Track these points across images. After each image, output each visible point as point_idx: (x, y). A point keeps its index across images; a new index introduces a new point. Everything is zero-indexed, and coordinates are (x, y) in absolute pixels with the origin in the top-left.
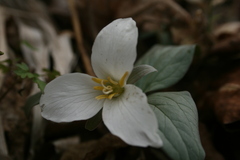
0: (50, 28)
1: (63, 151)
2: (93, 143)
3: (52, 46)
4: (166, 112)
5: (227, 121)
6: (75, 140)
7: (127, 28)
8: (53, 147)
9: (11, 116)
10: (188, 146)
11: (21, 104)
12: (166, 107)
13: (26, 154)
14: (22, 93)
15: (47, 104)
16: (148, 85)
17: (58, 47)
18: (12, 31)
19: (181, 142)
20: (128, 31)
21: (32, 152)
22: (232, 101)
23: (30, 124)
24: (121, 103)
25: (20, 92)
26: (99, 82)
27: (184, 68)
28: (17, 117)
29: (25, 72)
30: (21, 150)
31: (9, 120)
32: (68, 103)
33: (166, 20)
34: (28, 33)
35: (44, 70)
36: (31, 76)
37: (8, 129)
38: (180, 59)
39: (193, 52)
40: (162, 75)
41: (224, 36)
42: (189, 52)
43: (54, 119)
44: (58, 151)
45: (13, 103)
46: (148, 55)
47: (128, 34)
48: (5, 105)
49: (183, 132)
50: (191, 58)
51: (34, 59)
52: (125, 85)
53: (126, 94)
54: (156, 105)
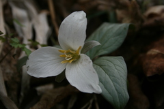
1: (42, 93)
2: (62, 88)
3: (34, 21)
4: (106, 71)
5: (149, 75)
6: (51, 87)
7: (80, 18)
8: (36, 91)
9: (8, 71)
10: (119, 93)
11: (14, 62)
12: (106, 67)
13: (19, 95)
14: (15, 57)
15: (30, 66)
17: (38, 23)
18: (7, 12)
20: (81, 20)
21: (22, 94)
22: (153, 61)
24: (79, 63)
25: (14, 56)
26: (63, 52)
27: (121, 40)
28: (12, 72)
29: (17, 43)
30: (15, 93)
31: (7, 73)
32: (43, 65)
34: (18, 12)
35: (29, 40)
36: (20, 46)
37: (7, 79)
38: (119, 34)
39: (127, 29)
40: (106, 45)
42: (125, 29)
43: (35, 75)
44: (39, 94)
45: (9, 62)
46: (98, 30)
47: (81, 22)
48: (4, 63)
49: (116, 84)
50: (126, 34)
51: (22, 31)
52: (80, 54)
53: (81, 60)
54: (100, 66)
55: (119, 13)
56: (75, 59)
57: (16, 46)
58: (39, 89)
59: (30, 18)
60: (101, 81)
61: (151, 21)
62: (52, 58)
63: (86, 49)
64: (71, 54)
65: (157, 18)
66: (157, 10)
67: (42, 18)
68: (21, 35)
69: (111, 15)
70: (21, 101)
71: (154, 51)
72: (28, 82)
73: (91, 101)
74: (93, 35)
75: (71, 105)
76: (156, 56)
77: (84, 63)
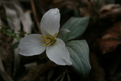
0: (20, 9)
1: (29, 69)
3: (21, 18)
4: (75, 50)
5: (104, 52)
6: (35, 64)
8: (24, 67)
9: (4, 53)
10: (84, 65)
11: (8, 47)
12: (75, 47)
13: (12, 71)
15: (21, 48)
16: (68, 37)
17: (25, 19)
18: (2, 11)
20: (56, 14)
21: (15, 70)
22: (107, 43)
23: (13, 57)
24: (56, 45)
25: (8, 42)
26: (44, 38)
27: (84, 28)
28: (7, 54)
30: (10, 69)
31: (4, 55)
32: (31, 47)
33: (77, 4)
34: (10, 12)
35: (19, 31)
37: (4, 59)
38: (82, 24)
39: (88, 21)
40: (74, 32)
42: (86, 21)
43: (25, 55)
44: (27, 69)
45: (5, 47)
46: (68, 22)
47: (56, 16)
48: (1, 48)
49: (81, 59)
50: (87, 24)
51: (13, 25)
52: (56, 38)
54: (70, 47)
55: (82, 10)
56: (53, 42)
57: (10, 35)
58: (27, 66)
59: (18, 16)
60: (71, 57)
61: (105, 15)
62: (36, 42)
63: (60, 35)
64: (50, 39)
65: (109, 13)
66: (108, 7)
67: (27, 16)
68: (12, 28)
69: (76, 12)
70: (14, 75)
71: (107, 36)
72: (19, 61)
73: (64, 73)
74: (64, 26)
75: (50, 76)
76: (109, 39)
77: (59, 45)
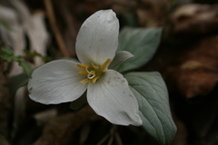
6: (53, 113)
7: (108, 19)
12: (141, 87)
15: (35, 87)
19: (157, 119)
20: (110, 22)
21: (15, 125)
26: (84, 68)
27: (152, 50)
29: (9, 56)
32: (55, 87)
38: (148, 42)
39: (160, 35)
41: (183, 18)
42: (157, 35)
49: (157, 110)
52: (106, 70)
54: (132, 86)
58: (39, 116)
59: (20, 21)
62: (66, 76)
64: (94, 69)
67: (38, 21)
68: (8, 43)
70: (13, 135)
71: (192, 64)
75: (83, 138)
